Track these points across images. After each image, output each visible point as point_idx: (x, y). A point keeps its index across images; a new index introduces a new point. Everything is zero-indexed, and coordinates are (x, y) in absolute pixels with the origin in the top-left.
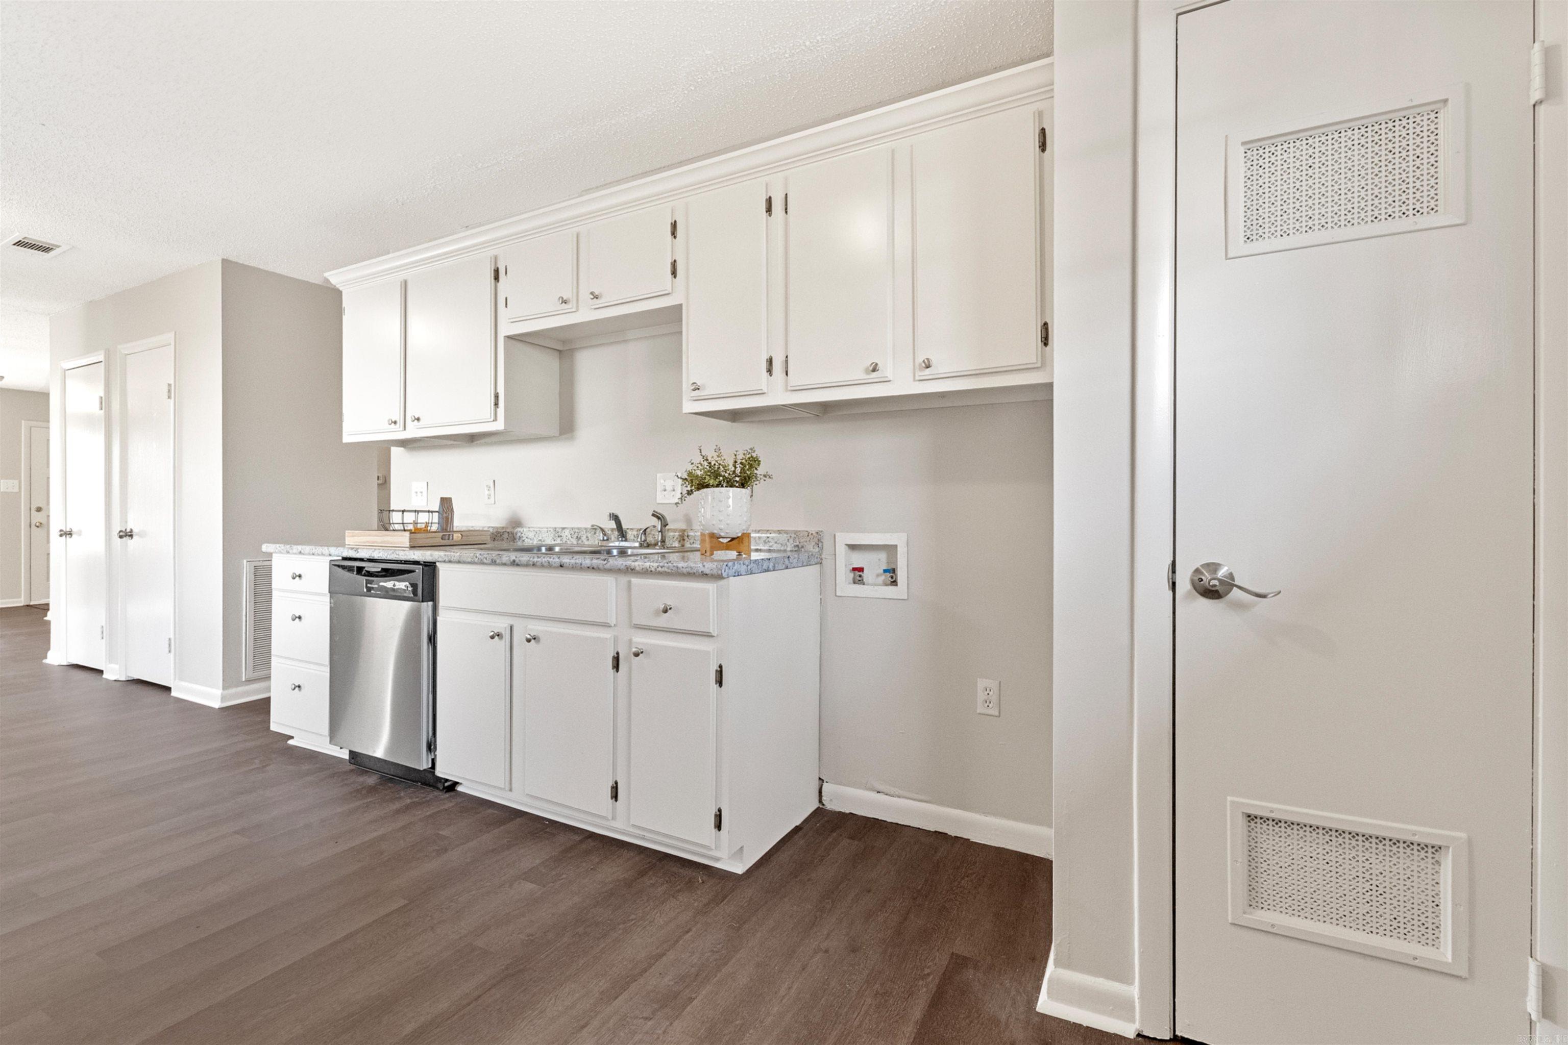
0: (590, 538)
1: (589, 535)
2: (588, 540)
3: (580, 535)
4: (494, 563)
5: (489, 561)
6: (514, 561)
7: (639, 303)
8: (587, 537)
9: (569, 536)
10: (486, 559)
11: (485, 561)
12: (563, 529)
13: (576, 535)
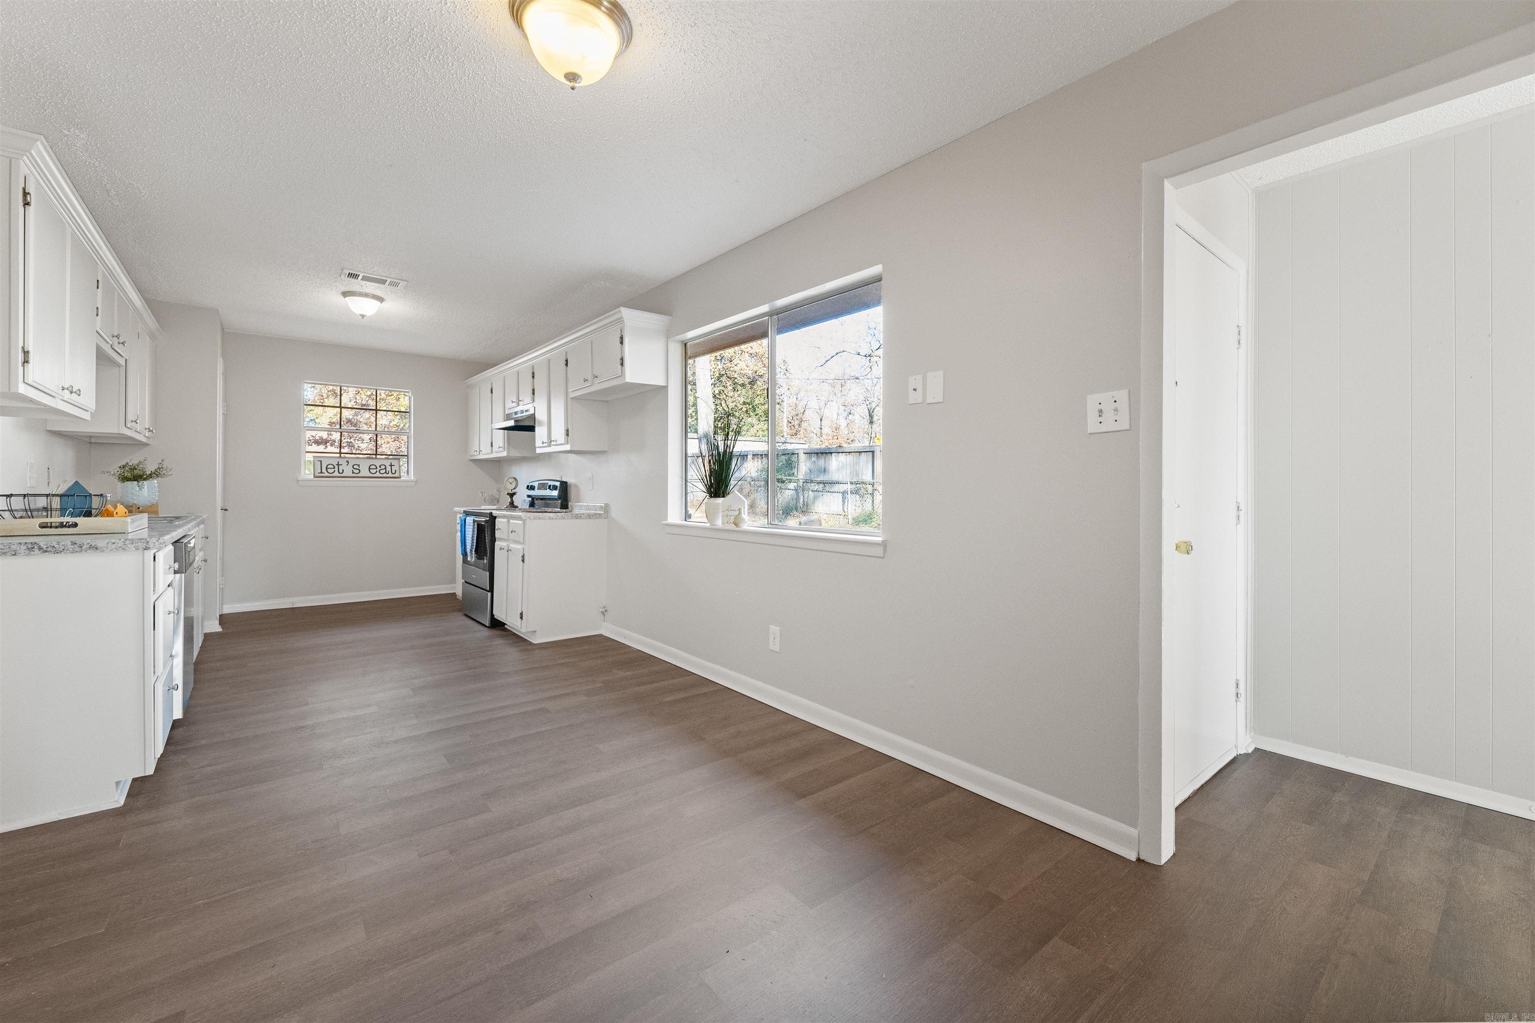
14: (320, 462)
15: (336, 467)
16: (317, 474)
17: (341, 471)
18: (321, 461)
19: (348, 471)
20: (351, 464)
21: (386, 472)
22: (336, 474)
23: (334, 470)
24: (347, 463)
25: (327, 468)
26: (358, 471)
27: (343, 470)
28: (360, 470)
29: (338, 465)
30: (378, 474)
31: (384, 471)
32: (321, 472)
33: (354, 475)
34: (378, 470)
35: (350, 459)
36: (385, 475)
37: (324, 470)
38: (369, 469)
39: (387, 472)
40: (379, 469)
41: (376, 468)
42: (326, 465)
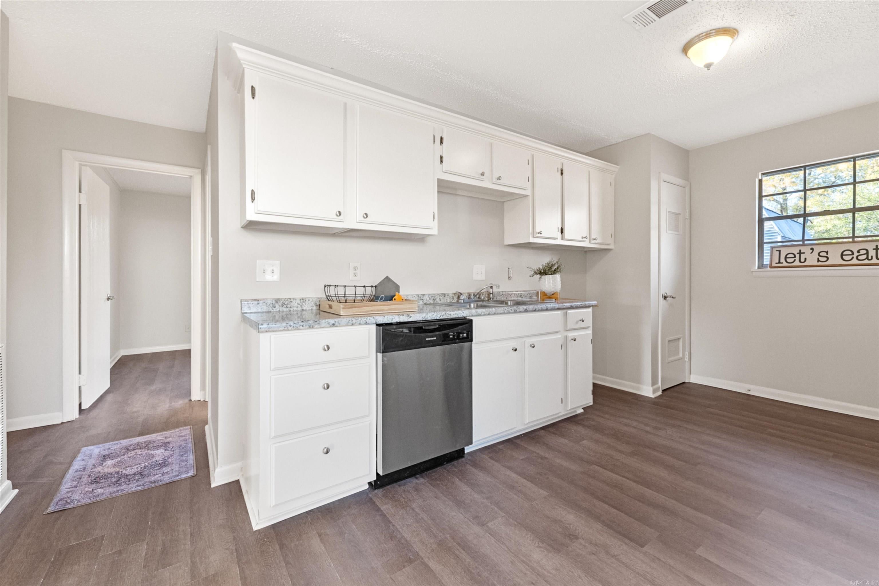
0: (441, 299)
1: (441, 297)
2: (440, 300)
3: (435, 297)
4: (516, 312)
5: (513, 311)
6: (526, 309)
7: (516, 189)
8: (440, 299)
9: (428, 299)
10: (511, 310)
11: (511, 311)
12: (424, 295)
13: (433, 298)
14: (778, 252)
15: (798, 256)
16: (774, 265)
17: (803, 260)
18: (780, 251)
19: (812, 259)
20: (816, 252)
21: (867, 258)
22: (797, 263)
23: (794, 259)
24: (811, 251)
25: (786, 258)
26: (825, 259)
27: (805, 259)
28: (828, 258)
29: (800, 253)
30: (855, 261)
31: (865, 257)
32: (779, 262)
33: (820, 263)
34: (855, 256)
35: (815, 246)
36: (866, 262)
37: (782, 260)
38: (842, 255)
39: (870, 258)
40: (856, 254)
41: (853, 254)
42: (787, 253)
